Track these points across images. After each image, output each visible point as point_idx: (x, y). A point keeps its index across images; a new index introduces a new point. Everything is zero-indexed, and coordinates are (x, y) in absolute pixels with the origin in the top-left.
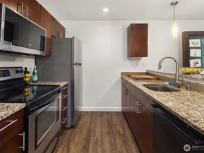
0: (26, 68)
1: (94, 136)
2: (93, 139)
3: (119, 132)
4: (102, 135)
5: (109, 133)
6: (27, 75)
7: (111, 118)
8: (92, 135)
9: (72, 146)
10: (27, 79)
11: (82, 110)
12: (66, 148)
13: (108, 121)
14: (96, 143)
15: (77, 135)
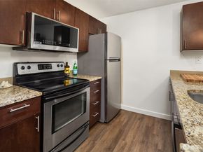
0: (67, 63)
1: (124, 140)
2: (121, 143)
3: (157, 145)
4: (132, 142)
5: (143, 142)
6: (67, 69)
7: (153, 125)
8: (123, 137)
9: (98, 142)
10: (67, 72)
11: (122, 108)
12: (92, 142)
13: (148, 127)
14: (123, 148)
15: (108, 132)
